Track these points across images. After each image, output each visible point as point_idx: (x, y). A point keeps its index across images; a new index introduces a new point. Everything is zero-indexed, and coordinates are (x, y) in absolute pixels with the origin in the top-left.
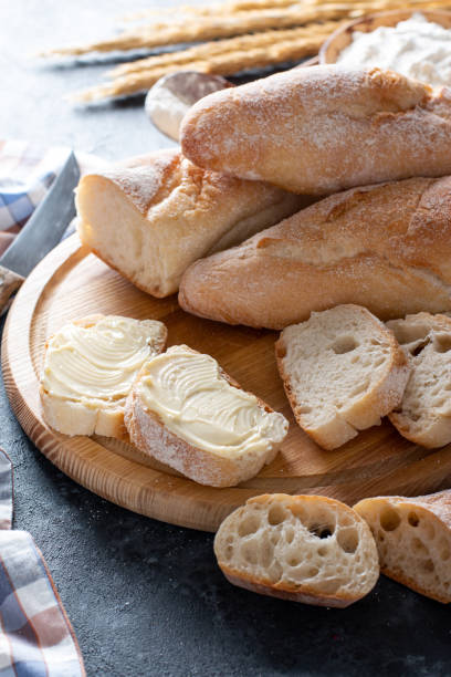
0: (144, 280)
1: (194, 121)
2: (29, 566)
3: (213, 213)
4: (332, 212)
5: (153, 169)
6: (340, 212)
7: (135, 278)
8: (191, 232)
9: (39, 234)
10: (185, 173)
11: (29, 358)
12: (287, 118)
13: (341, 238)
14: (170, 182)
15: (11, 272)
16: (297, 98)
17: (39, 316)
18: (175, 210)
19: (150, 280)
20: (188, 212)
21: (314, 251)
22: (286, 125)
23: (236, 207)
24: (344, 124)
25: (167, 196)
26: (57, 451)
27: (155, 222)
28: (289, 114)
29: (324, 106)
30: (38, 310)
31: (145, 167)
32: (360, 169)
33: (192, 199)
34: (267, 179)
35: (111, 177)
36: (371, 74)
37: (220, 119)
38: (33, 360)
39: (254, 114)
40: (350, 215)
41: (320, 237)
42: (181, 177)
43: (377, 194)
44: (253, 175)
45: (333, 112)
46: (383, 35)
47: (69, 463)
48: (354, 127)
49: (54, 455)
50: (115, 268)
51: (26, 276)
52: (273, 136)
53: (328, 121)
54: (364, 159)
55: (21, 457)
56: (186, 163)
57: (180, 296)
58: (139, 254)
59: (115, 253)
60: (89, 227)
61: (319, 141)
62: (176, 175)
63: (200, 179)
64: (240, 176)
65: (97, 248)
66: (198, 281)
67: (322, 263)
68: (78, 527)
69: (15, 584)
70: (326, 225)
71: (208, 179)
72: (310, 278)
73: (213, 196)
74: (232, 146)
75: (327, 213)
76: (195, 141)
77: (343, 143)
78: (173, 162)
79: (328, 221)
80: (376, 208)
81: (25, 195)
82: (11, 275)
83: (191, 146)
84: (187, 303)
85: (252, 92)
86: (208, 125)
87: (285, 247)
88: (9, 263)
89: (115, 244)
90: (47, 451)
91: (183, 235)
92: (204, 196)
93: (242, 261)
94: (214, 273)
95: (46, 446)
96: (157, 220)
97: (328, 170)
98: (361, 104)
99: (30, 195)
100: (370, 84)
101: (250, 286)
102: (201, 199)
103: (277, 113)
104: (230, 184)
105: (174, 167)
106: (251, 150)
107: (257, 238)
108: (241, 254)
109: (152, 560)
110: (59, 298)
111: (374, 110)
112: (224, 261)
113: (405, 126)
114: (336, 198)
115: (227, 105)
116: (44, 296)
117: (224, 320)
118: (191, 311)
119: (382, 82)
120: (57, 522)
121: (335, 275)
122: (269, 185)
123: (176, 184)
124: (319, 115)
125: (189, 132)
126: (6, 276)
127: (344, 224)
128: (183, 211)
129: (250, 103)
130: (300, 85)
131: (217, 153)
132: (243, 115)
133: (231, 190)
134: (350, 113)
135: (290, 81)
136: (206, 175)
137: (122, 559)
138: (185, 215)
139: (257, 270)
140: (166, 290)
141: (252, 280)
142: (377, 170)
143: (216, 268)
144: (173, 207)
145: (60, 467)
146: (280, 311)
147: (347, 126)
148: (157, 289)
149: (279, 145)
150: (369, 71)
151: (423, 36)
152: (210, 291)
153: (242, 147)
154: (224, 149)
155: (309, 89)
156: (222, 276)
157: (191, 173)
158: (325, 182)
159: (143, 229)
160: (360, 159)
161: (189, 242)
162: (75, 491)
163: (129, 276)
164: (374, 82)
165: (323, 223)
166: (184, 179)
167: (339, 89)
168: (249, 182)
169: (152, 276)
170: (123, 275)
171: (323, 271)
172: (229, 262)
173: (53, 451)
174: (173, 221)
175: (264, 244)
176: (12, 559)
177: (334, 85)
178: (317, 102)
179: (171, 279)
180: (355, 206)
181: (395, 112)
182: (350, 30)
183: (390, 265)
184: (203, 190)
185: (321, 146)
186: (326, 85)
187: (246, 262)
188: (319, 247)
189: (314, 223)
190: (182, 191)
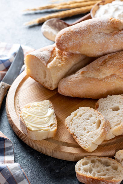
0: (46, 85)
1: (60, 37)
2: (20, 176)
3: (66, 64)
4: (102, 63)
5: (48, 52)
6: (105, 62)
7: (44, 84)
8: (60, 70)
9: (13, 71)
10: (57, 53)
11: (15, 110)
12: (87, 35)
13: (106, 70)
14: (53, 56)
15: (6, 84)
16: (90, 29)
17: (16, 97)
18: (55, 64)
19: (48, 85)
20: (59, 65)
21: (98, 75)
22: (87, 37)
23: (73, 62)
24: (104, 36)
25: (52, 60)
26: (26, 139)
27: (50, 68)
28: (87, 34)
29: (97, 31)
30: (16, 95)
31: (46, 51)
32: (109, 49)
33: (60, 60)
34: (82, 53)
35: (35, 55)
36: (110, 20)
37: (67, 37)
38: (16, 111)
39: (77, 34)
40: (108, 63)
41: (99, 70)
42: (56, 54)
43: (115, 56)
44: (77, 52)
45: (100, 32)
46: (109, 6)
47: (30, 142)
48: (107, 36)
49: (25, 141)
50: (37, 81)
51: (11, 85)
52: (83, 41)
53: (99, 35)
54: (110, 45)
55: (15, 141)
56: (57, 50)
57: (58, 90)
58: (45, 77)
59: (37, 77)
60: (29, 69)
61: (97, 41)
62: (54, 53)
63: (62, 54)
64: (74, 53)
65: (32, 76)
66: (64, 85)
67: (101, 78)
68: (34, 162)
69: (17, 182)
70: (101, 66)
71: (64, 54)
72: (97, 83)
73: (66, 59)
74: (71, 44)
75: (101, 63)
76: (60, 43)
77: (104, 41)
78: (53, 49)
79: (101, 65)
80: (115, 61)
81: (8, 60)
82: (7, 85)
83: (59, 45)
84: (61, 92)
85: (76, 28)
86: (64, 38)
87: (89, 74)
88: (6, 81)
89: (37, 75)
90: (23, 139)
91: (58, 72)
92: (63, 59)
93: (76, 79)
94: (68, 82)
95: (22, 138)
96: (51, 68)
97: (100, 49)
98: (108, 29)
99: (10, 60)
100: (110, 23)
101: (79, 86)
102: (63, 60)
103: (84, 34)
104: (71, 55)
105: (54, 51)
106: (77, 45)
107: (80, 71)
108: (76, 77)
109: (57, 171)
110: (22, 91)
111: (112, 31)
112: (71, 79)
113: (121, 35)
114: (103, 58)
115: (69, 32)
116: (17, 91)
117: (72, 96)
118: (62, 94)
119: (113, 22)
120: (27, 161)
121: (105, 82)
122: (82, 55)
123: (55, 56)
124: (96, 33)
125: (58, 41)
126: (5, 85)
127: (106, 66)
128: (58, 64)
129: (76, 31)
130: (90, 25)
131: (67, 47)
132: (74, 35)
133: (71, 57)
134: (105, 33)
135: (87, 24)
136: (63, 53)
137: (48, 171)
138: (58, 65)
139: (81, 81)
140: (54, 87)
141: (80, 84)
142: (114, 49)
143: (69, 81)
144: (55, 63)
145: (27, 144)
146: (89, 93)
147: (105, 36)
148: (51, 87)
149: (85, 43)
150: (109, 19)
151: (120, 6)
152: (67, 88)
153: (74, 44)
154: (69, 45)
155: (93, 26)
156: (71, 84)
157: (59, 52)
158: (99, 53)
159: (46, 70)
160: (109, 46)
161: (60, 73)
162: (32, 151)
163: (42, 83)
164: (111, 23)
165: (100, 66)
166: (57, 54)
167: (101, 25)
168: (76, 54)
169: (49, 84)
170: (40, 84)
171: (101, 80)
172: (72, 79)
173: (25, 139)
174: (55, 67)
175: (83, 73)
176: (15, 174)
177: (100, 24)
178: (95, 30)
179: (55, 85)
180: (109, 60)
181: (118, 31)
182: (98, 5)
183: (120, 78)
184: (63, 57)
185: (97, 43)
186: (98, 24)
187: (78, 79)
188: (99, 73)
189: (97, 66)
190: (57, 58)
